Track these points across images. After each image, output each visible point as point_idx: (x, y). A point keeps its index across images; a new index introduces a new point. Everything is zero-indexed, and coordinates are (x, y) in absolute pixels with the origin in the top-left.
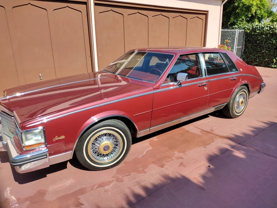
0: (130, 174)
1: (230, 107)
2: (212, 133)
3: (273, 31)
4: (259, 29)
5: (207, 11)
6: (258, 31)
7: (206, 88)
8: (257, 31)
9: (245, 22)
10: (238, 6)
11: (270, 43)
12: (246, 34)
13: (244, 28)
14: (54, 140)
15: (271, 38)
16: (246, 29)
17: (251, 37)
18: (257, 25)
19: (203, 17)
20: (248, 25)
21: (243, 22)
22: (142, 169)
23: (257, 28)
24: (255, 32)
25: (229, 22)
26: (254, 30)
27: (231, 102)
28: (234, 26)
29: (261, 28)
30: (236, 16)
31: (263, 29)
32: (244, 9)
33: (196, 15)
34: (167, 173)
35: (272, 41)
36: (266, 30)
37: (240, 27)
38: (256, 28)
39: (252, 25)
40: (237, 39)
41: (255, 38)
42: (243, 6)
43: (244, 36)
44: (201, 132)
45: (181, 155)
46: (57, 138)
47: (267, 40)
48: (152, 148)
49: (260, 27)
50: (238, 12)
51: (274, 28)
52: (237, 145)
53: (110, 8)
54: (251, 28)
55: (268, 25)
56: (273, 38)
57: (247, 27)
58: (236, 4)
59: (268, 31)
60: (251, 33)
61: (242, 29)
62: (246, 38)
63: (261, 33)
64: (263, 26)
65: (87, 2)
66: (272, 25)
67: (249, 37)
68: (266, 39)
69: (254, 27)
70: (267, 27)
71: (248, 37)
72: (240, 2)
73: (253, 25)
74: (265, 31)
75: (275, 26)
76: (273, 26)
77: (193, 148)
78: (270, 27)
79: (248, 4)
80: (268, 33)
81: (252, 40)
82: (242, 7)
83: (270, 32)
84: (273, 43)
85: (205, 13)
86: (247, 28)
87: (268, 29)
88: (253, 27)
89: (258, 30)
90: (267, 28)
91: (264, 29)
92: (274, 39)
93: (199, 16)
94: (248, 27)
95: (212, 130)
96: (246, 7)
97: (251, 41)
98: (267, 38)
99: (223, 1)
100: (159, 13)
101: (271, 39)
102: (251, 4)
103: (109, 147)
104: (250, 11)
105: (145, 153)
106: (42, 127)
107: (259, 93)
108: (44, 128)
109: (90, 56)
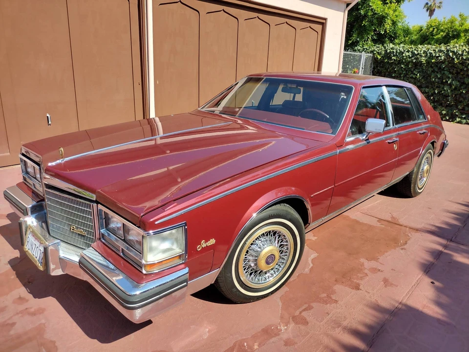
0: (309, 306)
1: (413, 180)
2: (397, 223)
3: (417, 59)
4: (396, 55)
5: (325, 19)
6: (395, 58)
7: (395, 147)
8: (393, 58)
9: (370, 42)
10: (366, 16)
11: (412, 78)
12: (375, 60)
13: (372, 52)
14: (199, 248)
15: (414, 70)
16: (375, 54)
17: (383, 67)
18: (392, 48)
19: (318, 28)
20: (379, 47)
21: (367, 41)
22: (325, 295)
23: (393, 52)
24: (390, 58)
25: (351, 40)
26: (388, 55)
27: (415, 170)
28: (356, 48)
29: (399, 53)
30: (362, 31)
31: (402, 54)
32: (375, 21)
33: (309, 24)
34: (373, 300)
35: (414, 74)
36: (406, 56)
37: (365, 50)
38: (390, 52)
39: (385, 48)
40: (362, 68)
41: (388, 68)
42: (373, 15)
43: (371, 64)
44: (378, 221)
45: (373, 264)
46: (204, 244)
47: (408, 72)
48: (316, 255)
49: (397, 52)
50: (364, 25)
51: (418, 54)
52: (448, 243)
54: (383, 52)
55: (409, 50)
56: (417, 70)
57: (376, 49)
58: (362, 12)
59: (410, 58)
60: (384, 59)
61: (368, 52)
62: (374, 68)
63: (399, 61)
64: (402, 50)
66: (415, 50)
67: (380, 67)
68: (406, 71)
69: (388, 51)
70: (408, 51)
71: (377, 67)
72: (369, 10)
73: (387, 47)
74: (405, 58)
75: (421, 51)
76: (418, 51)
77: (387, 252)
78: (412, 52)
79: (381, 13)
80: (409, 62)
81: (385, 71)
82: (372, 18)
83: (412, 60)
84: (416, 78)
85: (322, 22)
86: (377, 52)
87: (409, 55)
88: (386, 51)
89: (394, 56)
90: (407, 54)
91: (404, 55)
92: (418, 72)
93: (313, 25)
94: (378, 50)
95: (393, 217)
96: (377, 18)
97: (383, 74)
98: (407, 69)
99: (348, 5)
100: (255, 15)
101: (414, 72)
102: (386, 14)
103: (275, 257)
104: (384, 25)
105: (311, 265)
106: (183, 224)
107: (439, 156)
108: (186, 225)
109: (141, 83)
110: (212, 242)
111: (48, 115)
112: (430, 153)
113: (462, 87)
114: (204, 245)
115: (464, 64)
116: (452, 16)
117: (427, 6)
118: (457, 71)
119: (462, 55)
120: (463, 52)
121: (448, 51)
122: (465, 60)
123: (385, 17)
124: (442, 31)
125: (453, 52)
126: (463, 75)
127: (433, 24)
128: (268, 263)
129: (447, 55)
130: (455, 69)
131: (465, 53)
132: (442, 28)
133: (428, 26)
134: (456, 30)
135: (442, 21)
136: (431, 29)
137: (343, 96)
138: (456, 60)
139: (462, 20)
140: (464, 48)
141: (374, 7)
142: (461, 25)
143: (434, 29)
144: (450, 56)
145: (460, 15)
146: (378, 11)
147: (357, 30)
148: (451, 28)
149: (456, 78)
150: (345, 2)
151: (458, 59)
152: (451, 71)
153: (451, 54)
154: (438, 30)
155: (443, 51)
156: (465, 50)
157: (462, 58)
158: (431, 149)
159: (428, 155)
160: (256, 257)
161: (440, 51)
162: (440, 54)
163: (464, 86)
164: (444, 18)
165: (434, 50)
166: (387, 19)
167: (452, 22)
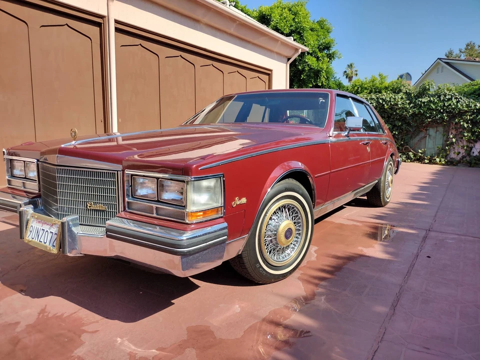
1: (381, 189)
5: (271, 71)
7: (368, 149)
10: (303, 70)
14: (234, 204)
19: (266, 78)
32: (312, 75)
33: (257, 75)
42: (309, 70)
46: (238, 201)
48: (316, 248)
52: (428, 232)
53: (138, 41)
65: (101, 23)
72: (305, 65)
79: (316, 68)
82: (309, 72)
85: (268, 73)
93: (261, 76)
96: (313, 72)
99: (289, 59)
100: (210, 62)
102: (321, 68)
103: (292, 230)
104: (320, 78)
105: (316, 255)
106: (221, 175)
107: (396, 173)
108: (223, 177)
109: (103, 120)
110: (244, 200)
111: (4, 150)
112: (391, 164)
113: (394, 129)
114: (238, 203)
115: (393, 109)
116: (372, 76)
117: (345, 74)
118: (388, 115)
119: (390, 101)
120: (390, 98)
121: (378, 98)
122: (393, 105)
123: (320, 71)
124: (366, 89)
125: (382, 99)
126: (393, 118)
127: (357, 84)
128: (287, 237)
129: (378, 102)
130: (386, 114)
131: (392, 100)
132: (366, 86)
133: (353, 85)
134: (377, 87)
135: (364, 81)
136: (356, 88)
137: (321, 100)
138: (385, 105)
139: (381, 79)
140: (391, 95)
141: (310, 63)
142: (382, 83)
143: (358, 88)
144: (380, 102)
145: (380, 75)
146: (313, 66)
147: (297, 83)
148: (373, 86)
149: (387, 121)
150: (286, 57)
151: (388, 105)
152: (383, 115)
153: (381, 101)
154: (362, 88)
155: (374, 99)
156: (392, 97)
157: (391, 104)
158: (391, 161)
159: (390, 166)
160: (276, 231)
161: (372, 99)
162: (372, 101)
163: (396, 128)
164: (366, 79)
165: (366, 99)
166: (323, 72)
167: (373, 82)
